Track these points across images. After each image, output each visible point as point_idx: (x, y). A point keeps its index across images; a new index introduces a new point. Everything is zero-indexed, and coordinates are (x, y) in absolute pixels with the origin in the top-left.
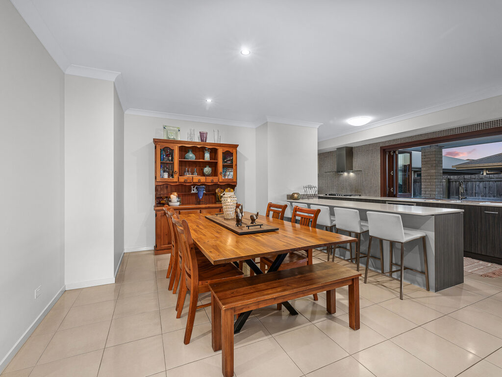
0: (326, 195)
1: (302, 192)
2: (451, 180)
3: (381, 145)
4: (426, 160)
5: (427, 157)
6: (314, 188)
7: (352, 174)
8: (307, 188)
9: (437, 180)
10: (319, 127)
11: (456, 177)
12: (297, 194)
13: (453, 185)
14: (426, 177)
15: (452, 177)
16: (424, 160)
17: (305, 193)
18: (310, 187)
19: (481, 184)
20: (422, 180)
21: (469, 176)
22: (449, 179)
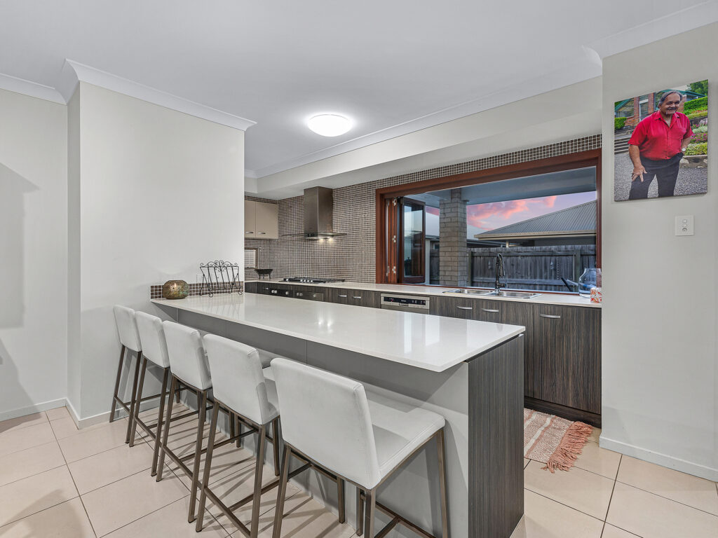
0: (285, 280)
1: (194, 278)
2: (475, 255)
3: (378, 186)
4: (445, 221)
5: (447, 215)
6: (230, 270)
7: (331, 240)
8: (212, 270)
9: (458, 254)
10: (248, 129)
11: (480, 250)
12: (178, 282)
13: (478, 260)
14: (446, 249)
15: (476, 250)
16: (443, 221)
17: (205, 282)
18: (220, 266)
19: (508, 260)
20: (441, 254)
21: (496, 248)
22: (472, 253)
